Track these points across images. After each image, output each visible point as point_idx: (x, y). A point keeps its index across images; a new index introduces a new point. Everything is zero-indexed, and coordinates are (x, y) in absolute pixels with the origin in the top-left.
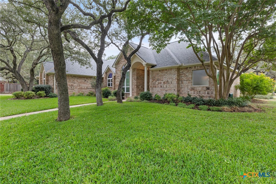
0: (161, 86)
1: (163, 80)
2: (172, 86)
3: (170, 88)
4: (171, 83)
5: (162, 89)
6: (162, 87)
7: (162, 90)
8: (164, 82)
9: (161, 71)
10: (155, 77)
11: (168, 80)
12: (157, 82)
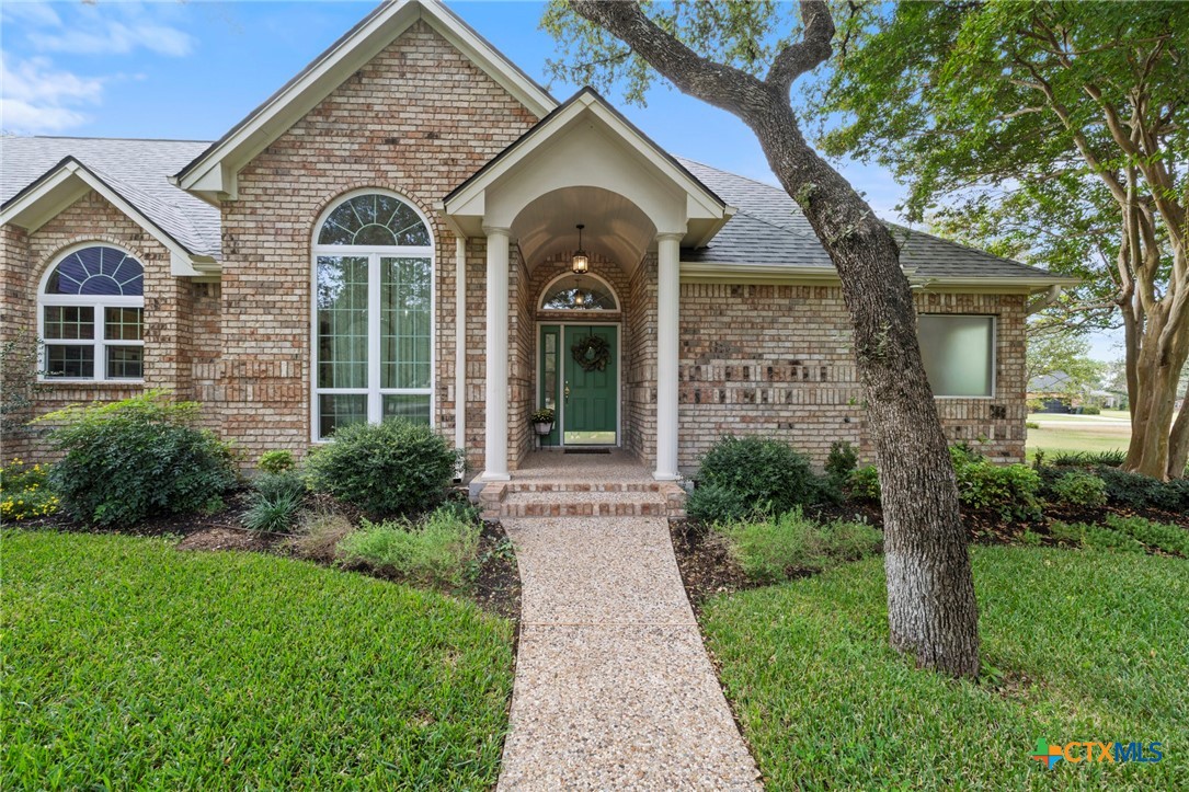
0: (749, 397)
1: (760, 357)
2: (825, 393)
3: (815, 408)
4: (823, 375)
5: (750, 413)
6: (759, 400)
7: (753, 420)
8: (770, 369)
9: (742, 296)
10: (695, 332)
11: (800, 357)
12: (715, 362)
